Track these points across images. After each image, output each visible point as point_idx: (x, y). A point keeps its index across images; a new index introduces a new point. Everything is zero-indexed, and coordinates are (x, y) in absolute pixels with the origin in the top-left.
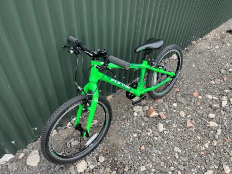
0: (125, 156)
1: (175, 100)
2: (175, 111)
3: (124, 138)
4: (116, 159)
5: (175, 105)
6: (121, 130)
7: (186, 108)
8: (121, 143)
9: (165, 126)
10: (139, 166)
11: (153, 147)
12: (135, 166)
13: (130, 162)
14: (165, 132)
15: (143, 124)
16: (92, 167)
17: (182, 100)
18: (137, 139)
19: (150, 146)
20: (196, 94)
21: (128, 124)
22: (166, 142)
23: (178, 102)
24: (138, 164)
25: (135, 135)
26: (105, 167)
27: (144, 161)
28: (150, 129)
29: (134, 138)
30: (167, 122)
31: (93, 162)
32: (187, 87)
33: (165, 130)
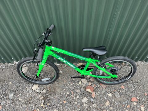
0: (54, 99)
1: (113, 92)
2: (105, 98)
3: (62, 90)
4: (49, 96)
5: (110, 95)
6: (66, 85)
7: (115, 102)
8: (59, 91)
9: (88, 101)
10: (55, 108)
11: (71, 106)
12: (53, 107)
13: (53, 103)
14: (85, 105)
15: (78, 91)
16: (38, 91)
17: (117, 95)
18: (67, 96)
19: (69, 104)
20: (134, 99)
21: (71, 85)
22: (79, 109)
23: (114, 95)
24: (56, 107)
25: (68, 93)
26: (42, 95)
27: (59, 108)
28: (78, 96)
29: (66, 94)
30: (92, 100)
31: (40, 90)
32: (134, 91)
33: (86, 104)
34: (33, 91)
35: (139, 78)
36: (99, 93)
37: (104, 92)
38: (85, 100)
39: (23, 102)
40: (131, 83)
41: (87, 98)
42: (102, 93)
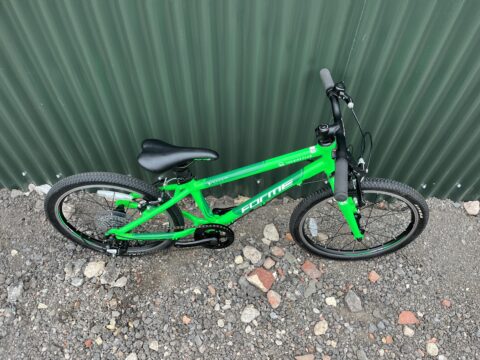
0: (152, 308)
1: (340, 293)
2: (316, 311)
3: (180, 281)
4: (136, 299)
5: (331, 301)
6: (192, 266)
7: (346, 325)
8: (169, 283)
9: (259, 319)
10: (154, 337)
11: (204, 331)
12: (148, 332)
13: (148, 321)
14: (248, 329)
15: (230, 285)
16: (103, 281)
17: (354, 301)
18: (193, 299)
19: (199, 327)
20: (406, 317)
21: (210, 265)
22: (230, 343)
23: (343, 301)
24: (156, 333)
25: (197, 291)
26: (115, 296)
27: (166, 337)
28: (228, 302)
29: (191, 293)
30: (274, 316)
31: (109, 277)
32: (408, 290)
33: (253, 327)
34: (86, 281)
35: (427, 250)
36: (297, 293)
37: (314, 291)
38: (250, 314)
39: (51, 313)
40: (401, 266)
41: (256, 307)
42: (308, 294)
